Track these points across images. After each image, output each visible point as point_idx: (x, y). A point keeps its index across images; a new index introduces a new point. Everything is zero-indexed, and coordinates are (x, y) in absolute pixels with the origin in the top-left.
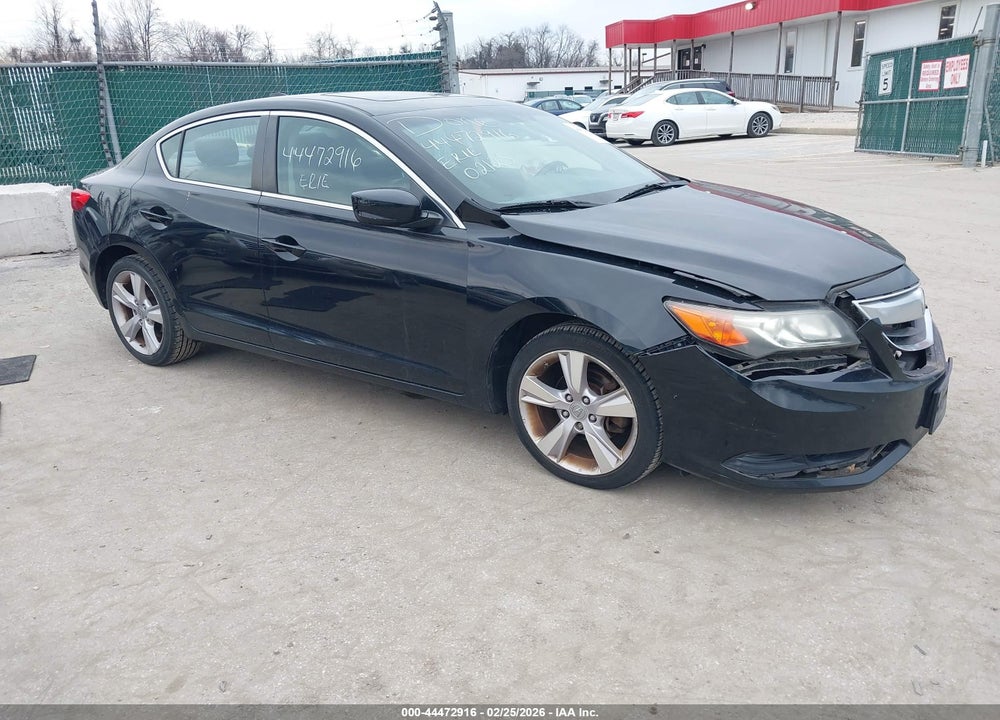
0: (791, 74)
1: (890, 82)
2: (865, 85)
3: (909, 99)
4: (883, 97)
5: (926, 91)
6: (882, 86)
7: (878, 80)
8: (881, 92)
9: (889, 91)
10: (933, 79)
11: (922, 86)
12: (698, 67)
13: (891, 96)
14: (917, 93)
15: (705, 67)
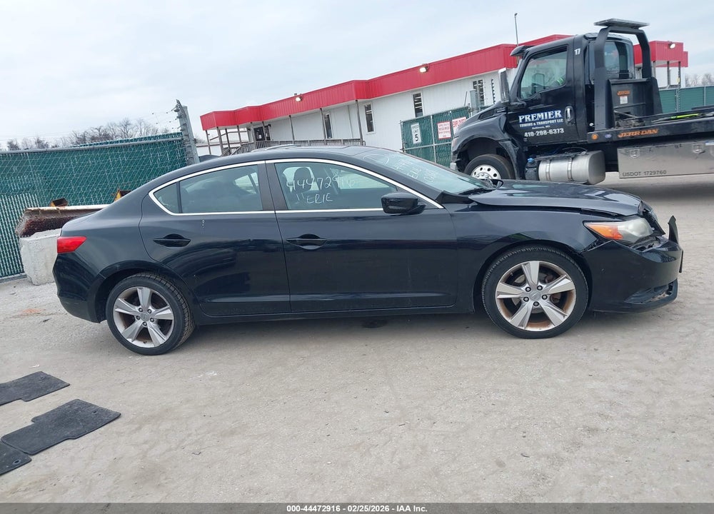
0: (333, 139)
1: (419, 136)
2: (403, 139)
3: (434, 145)
4: (417, 145)
5: (443, 139)
6: (414, 139)
7: (411, 134)
8: (415, 142)
9: (420, 141)
10: (446, 132)
11: (441, 136)
12: (269, 138)
13: (421, 144)
14: (438, 140)
15: (273, 138)
